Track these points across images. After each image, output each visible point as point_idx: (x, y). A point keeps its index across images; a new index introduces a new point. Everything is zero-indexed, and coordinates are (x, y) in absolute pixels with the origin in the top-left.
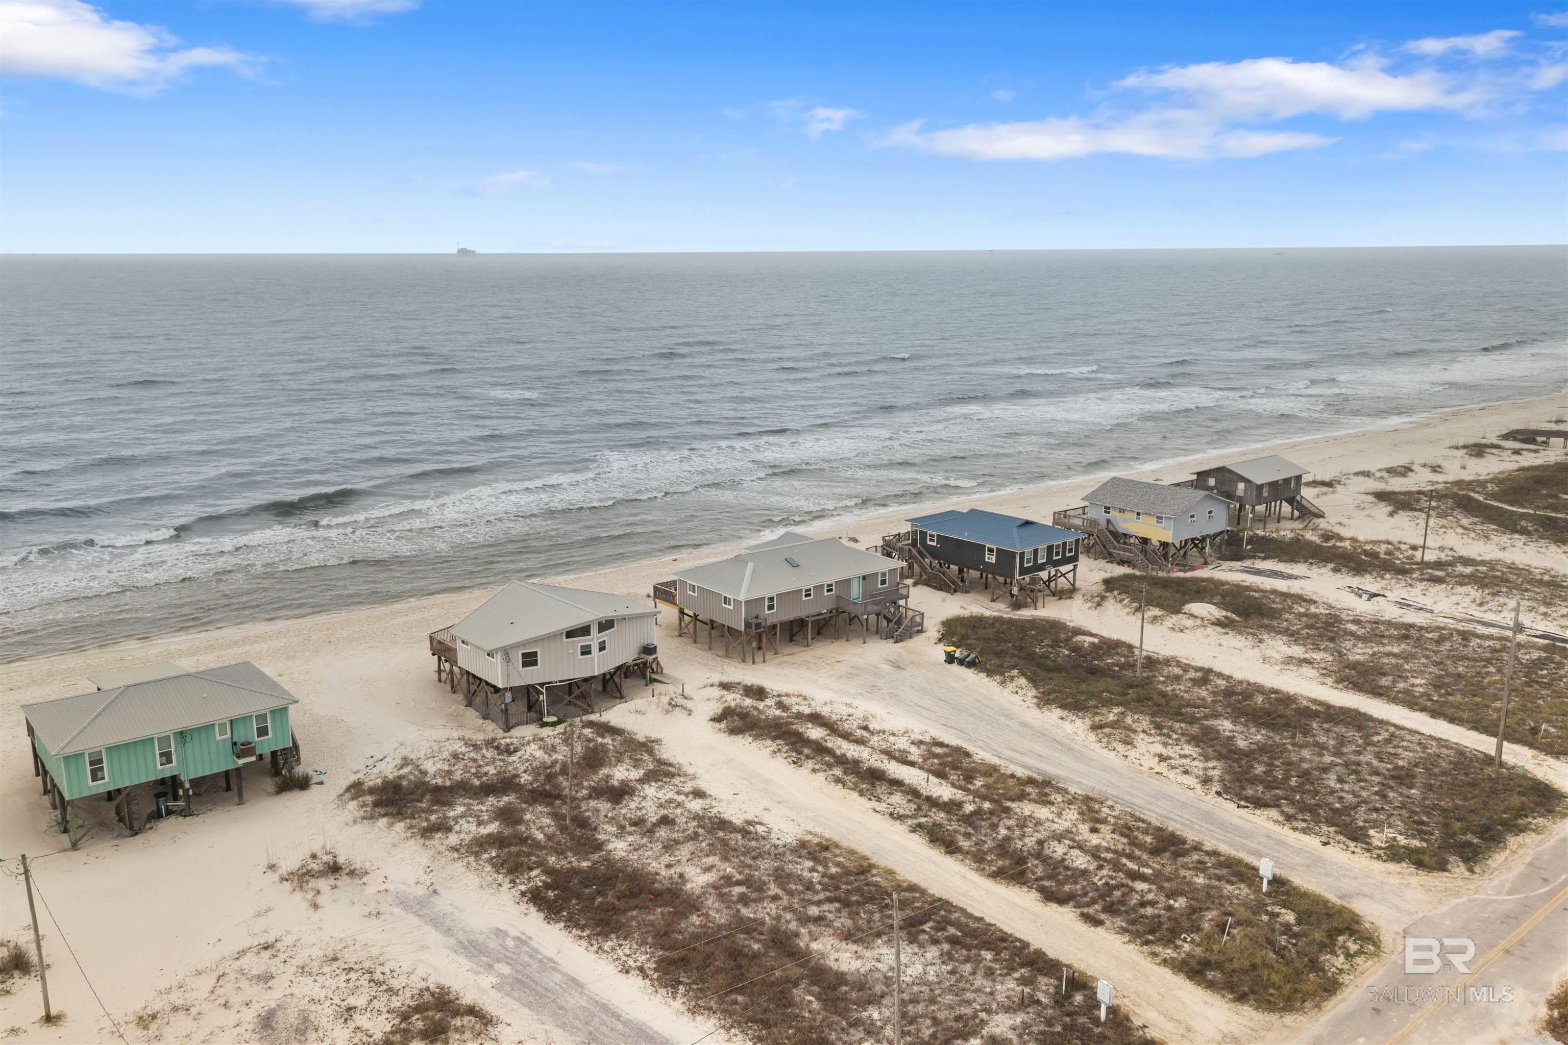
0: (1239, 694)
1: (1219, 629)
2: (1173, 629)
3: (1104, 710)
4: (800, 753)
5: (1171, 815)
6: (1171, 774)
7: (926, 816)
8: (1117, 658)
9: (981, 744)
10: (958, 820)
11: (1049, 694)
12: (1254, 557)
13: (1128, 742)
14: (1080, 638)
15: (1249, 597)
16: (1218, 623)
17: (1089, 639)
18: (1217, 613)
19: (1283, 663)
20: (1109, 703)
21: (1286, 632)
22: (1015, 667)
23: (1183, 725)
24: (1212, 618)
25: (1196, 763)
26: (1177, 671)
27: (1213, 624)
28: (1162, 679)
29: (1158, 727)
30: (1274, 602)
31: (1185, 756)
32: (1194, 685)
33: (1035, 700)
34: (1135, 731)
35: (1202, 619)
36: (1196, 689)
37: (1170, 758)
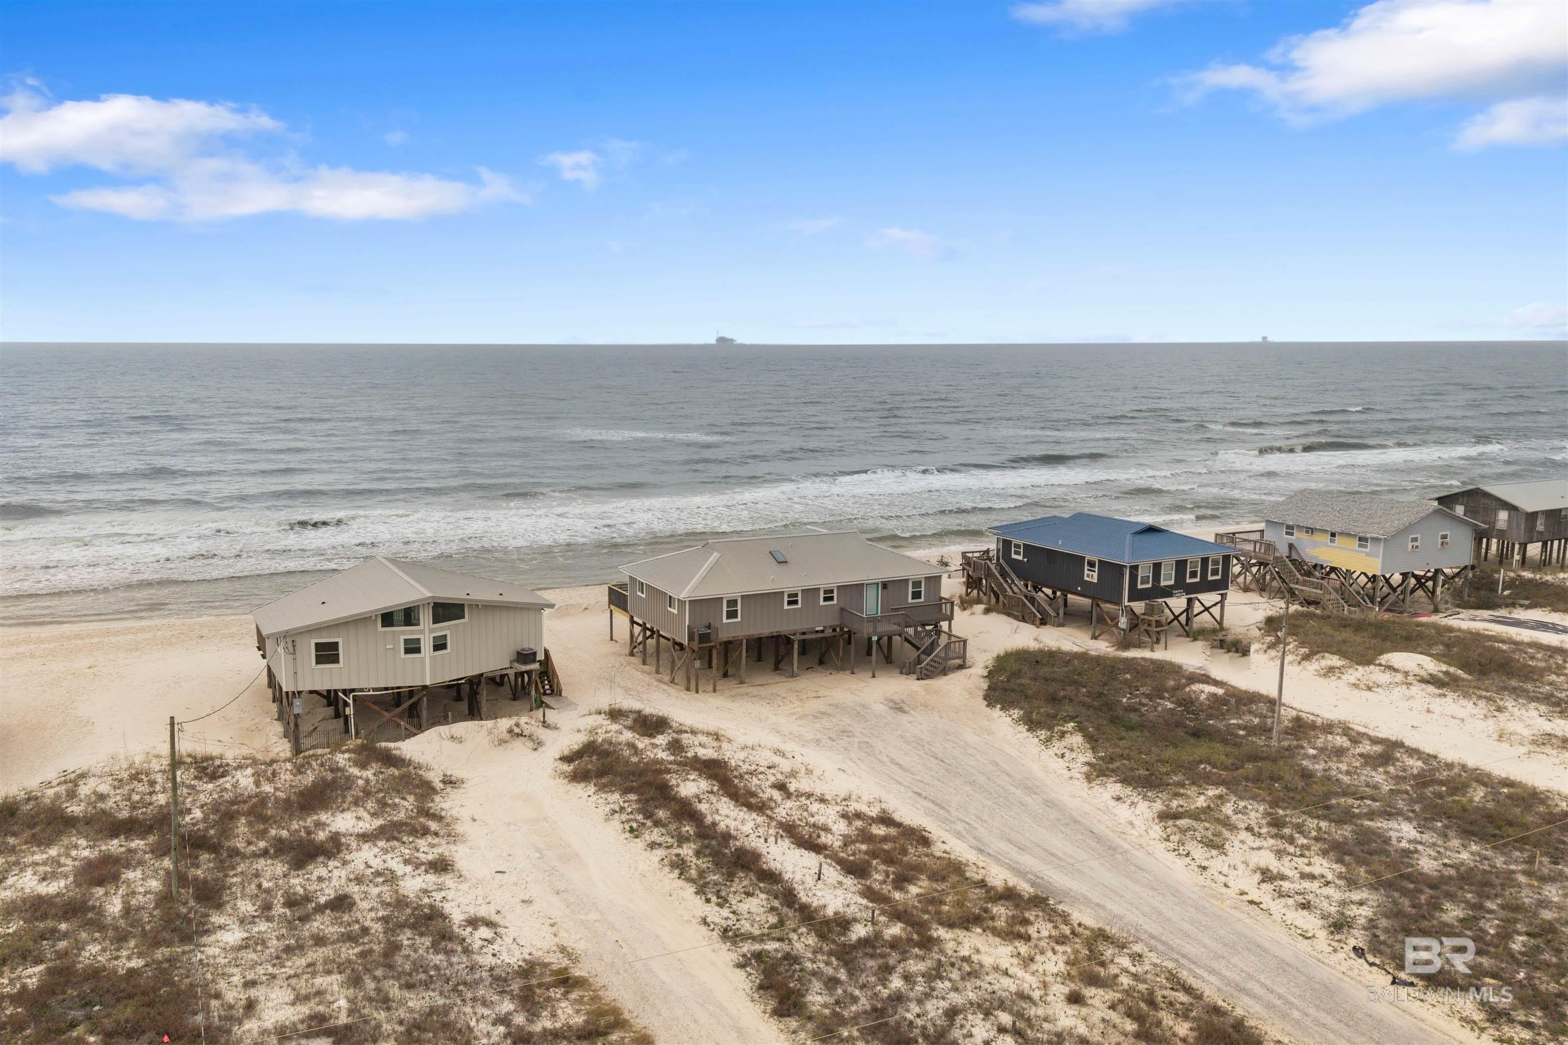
0: (1442, 783)
1: (1431, 689)
2: (1356, 686)
3: (1192, 791)
4: (648, 815)
5: (1250, 985)
6: (1276, 907)
7: (780, 940)
8: (1247, 717)
9: (960, 827)
10: (831, 953)
11: (1112, 760)
12: (1514, 605)
13: (1215, 845)
14: (1196, 687)
15: (1492, 648)
16: (1432, 680)
17: (1209, 689)
18: (1431, 666)
19: (1534, 742)
20: (1201, 780)
21: (1547, 699)
22: (1072, 719)
23: (1324, 824)
24: (1423, 673)
25: (1330, 891)
26: (1341, 741)
27: (1423, 681)
28: (1312, 752)
29: (1276, 823)
30: (1532, 658)
31: (1312, 877)
32: (1366, 764)
33: (1086, 769)
34: (1233, 828)
35: (1406, 674)
36: (1367, 771)
37: (1283, 878)
